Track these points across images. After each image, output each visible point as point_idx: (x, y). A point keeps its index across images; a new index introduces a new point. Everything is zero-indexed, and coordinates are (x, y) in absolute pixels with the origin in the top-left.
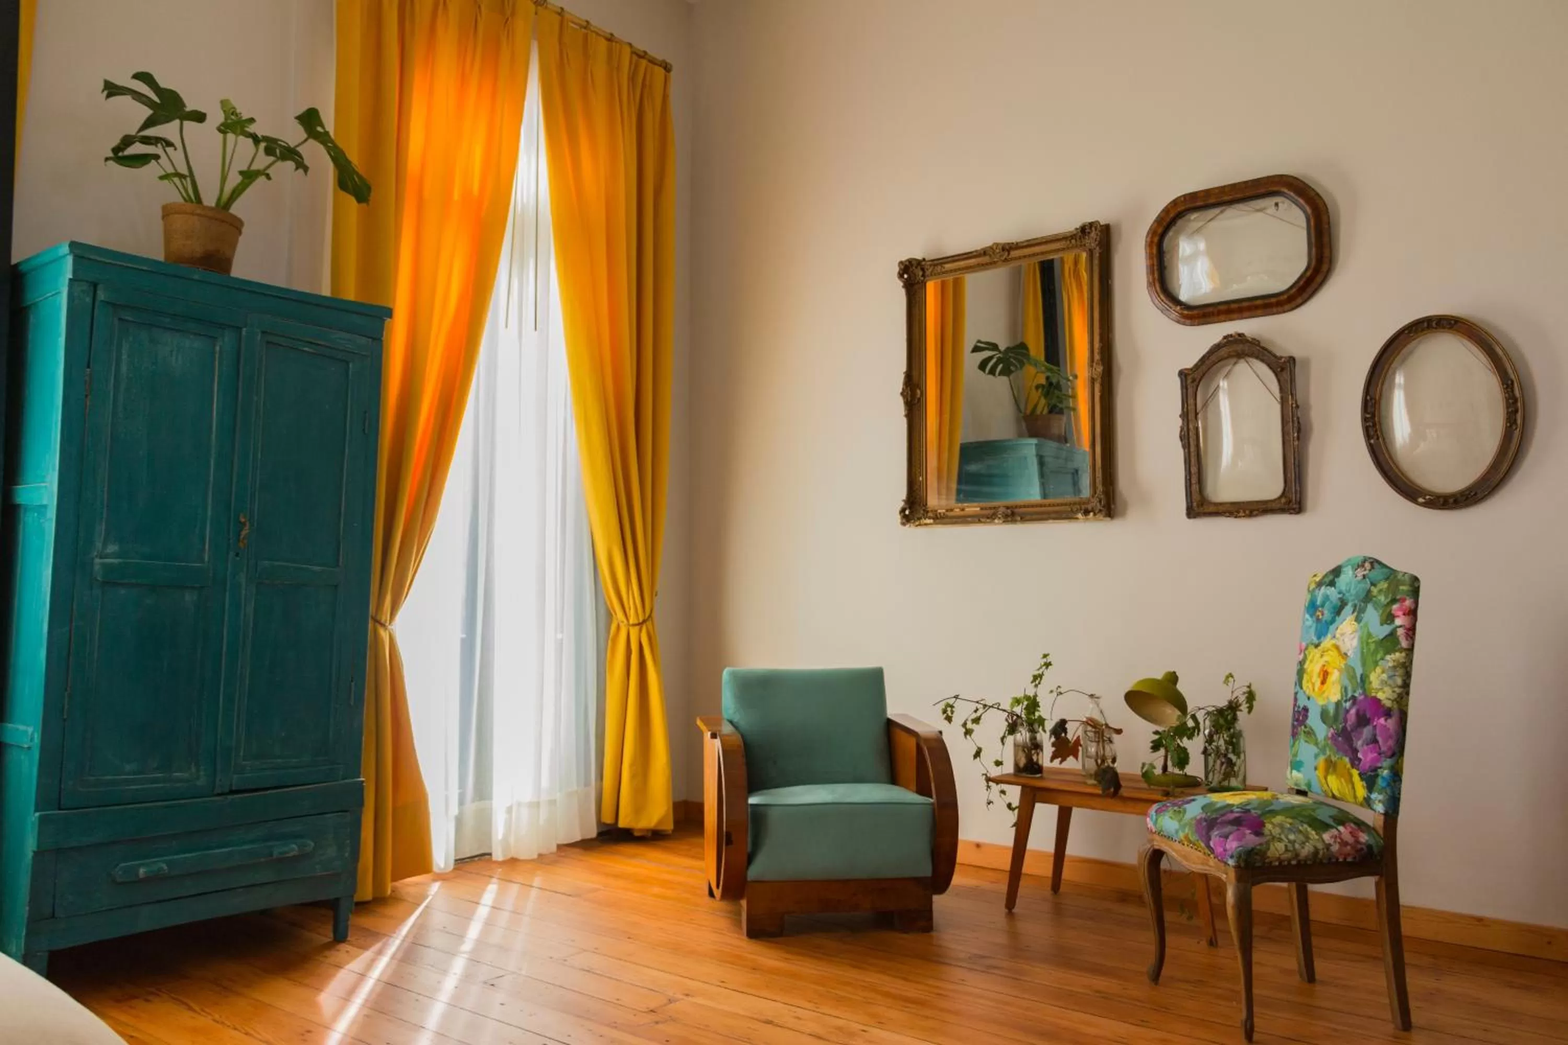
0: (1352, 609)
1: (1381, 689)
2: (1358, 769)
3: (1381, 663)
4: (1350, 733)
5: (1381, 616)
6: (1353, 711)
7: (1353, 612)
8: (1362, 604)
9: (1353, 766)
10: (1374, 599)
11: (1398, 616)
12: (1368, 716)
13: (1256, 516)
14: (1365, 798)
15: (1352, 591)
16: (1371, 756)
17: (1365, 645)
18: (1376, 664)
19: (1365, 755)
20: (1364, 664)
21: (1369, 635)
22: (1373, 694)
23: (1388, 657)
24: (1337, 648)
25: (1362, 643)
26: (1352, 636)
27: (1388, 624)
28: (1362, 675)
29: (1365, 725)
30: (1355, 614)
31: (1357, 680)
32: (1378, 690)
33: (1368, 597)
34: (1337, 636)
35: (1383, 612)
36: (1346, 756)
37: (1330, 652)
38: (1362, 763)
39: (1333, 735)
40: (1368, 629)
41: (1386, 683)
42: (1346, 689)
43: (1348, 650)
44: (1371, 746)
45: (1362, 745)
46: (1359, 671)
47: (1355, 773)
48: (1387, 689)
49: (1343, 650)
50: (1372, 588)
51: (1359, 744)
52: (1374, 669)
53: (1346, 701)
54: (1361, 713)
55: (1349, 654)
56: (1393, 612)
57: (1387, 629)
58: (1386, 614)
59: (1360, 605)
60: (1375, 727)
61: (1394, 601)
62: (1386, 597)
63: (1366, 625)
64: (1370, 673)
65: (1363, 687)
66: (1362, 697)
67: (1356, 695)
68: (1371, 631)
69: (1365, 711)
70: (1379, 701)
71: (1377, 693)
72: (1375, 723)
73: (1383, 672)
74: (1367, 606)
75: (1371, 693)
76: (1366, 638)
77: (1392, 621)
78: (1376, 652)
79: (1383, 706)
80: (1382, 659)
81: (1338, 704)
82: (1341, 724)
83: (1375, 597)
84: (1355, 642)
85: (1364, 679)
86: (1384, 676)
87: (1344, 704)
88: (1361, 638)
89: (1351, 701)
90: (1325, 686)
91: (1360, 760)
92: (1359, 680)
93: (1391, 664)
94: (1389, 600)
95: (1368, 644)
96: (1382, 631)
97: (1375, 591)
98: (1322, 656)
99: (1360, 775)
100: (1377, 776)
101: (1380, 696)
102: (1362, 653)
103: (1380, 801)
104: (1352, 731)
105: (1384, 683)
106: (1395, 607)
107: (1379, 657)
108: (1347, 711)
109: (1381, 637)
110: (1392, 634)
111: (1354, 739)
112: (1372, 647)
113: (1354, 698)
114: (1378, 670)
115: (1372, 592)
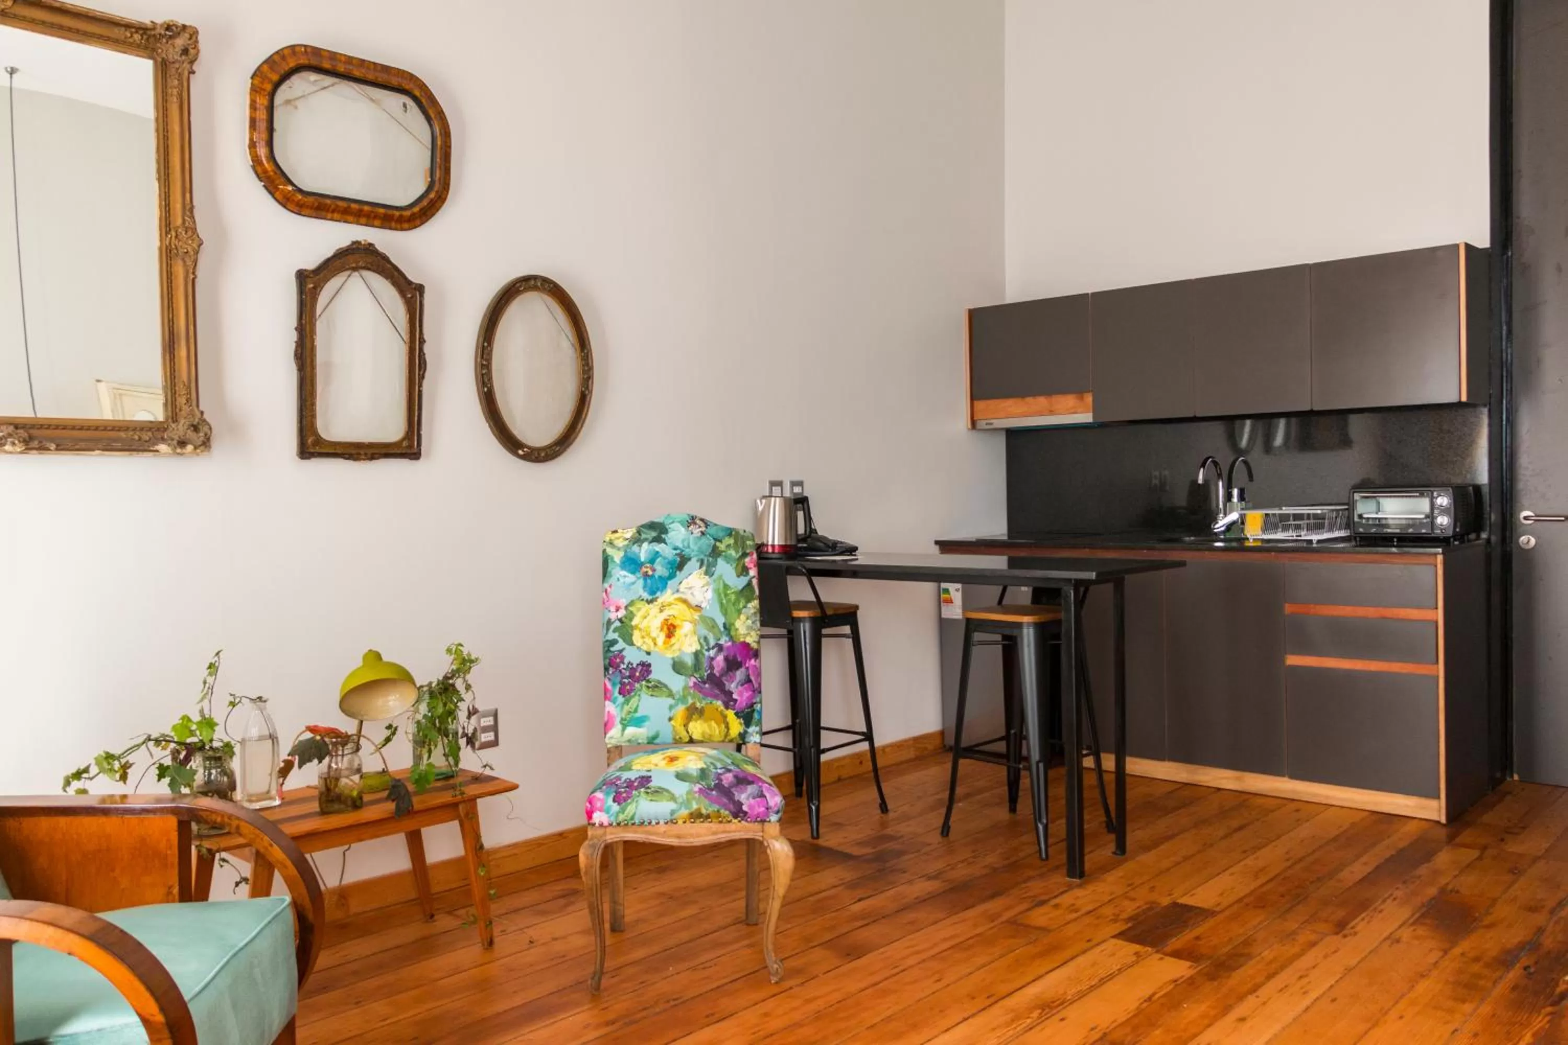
0: (698, 564)
1: (749, 634)
2: (734, 709)
3: (744, 610)
4: (719, 679)
5: (736, 568)
6: (720, 658)
7: (701, 567)
8: (711, 559)
9: (727, 707)
10: (724, 554)
11: (751, 568)
12: (739, 660)
13: (378, 458)
14: (740, 734)
15: (691, 546)
16: (746, 695)
17: (723, 596)
18: (739, 612)
19: (741, 694)
20: (725, 613)
21: (726, 587)
22: (742, 640)
23: (750, 605)
24: (685, 601)
25: (719, 595)
26: (705, 589)
27: (744, 576)
28: (725, 625)
29: (737, 669)
30: (704, 568)
31: (720, 629)
32: (746, 635)
33: (715, 553)
34: (682, 590)
35: (737, 565)
36: (718, 699)
37: (673, 606)
38: (738, 703)
39: (695, 683)
40: (724, 582)
41: (752, 627)
42: (706, 639)
43: (702, 602)
44: (746, 685)
45: (737, 687)
46: (720, 620)
47: (731, 714)
48: (753, 633)
49: (694, 602)
50: (718, 544)
51: (732, 686)
52: (739, 617)
53: (708, 650)
54: (731, 658)
55: (703, 606)
56: (746, 564)
57: (743, 581)
58: (740, 567)
59: (708, 560)
60: (747, 668)
61: (745, 555)
62: (737, 552)
63: (720, 577)
64: (735, 620)
65: (729, 635)
66: (730, 644)
67: (722, 642)
68: (727, 582)
69: (735, 656)
70: (748, 645)
71: (745, 638)
72: (747, 665)
73: (747, 619)
74: (716, 560)
75: (739, 639)
76: (723, 591)
77: (747, 573)
78: (737, 601)
79: (752, 649)
80: (745, 607)
81: (697, 655)
82: (706, 671)
83: (723, 552)
84: (709, 595)
85: (727, 628)
86: (749, 622)
87: (706, 653)
88: (716, 591)
89: (715, 649)
90: (673, 640)
91: (736, 701)
92: (722, 629)
93: (752, 611)
94: (740, 554)
95: (726, 595)
96: (739, 583)
97: (722, 546)
98: (661, 611)
99: (736, 714)
100: (753, 711)
101: (749, 640)
102: (722, 604)
103: (757, 733)
104: (722, 675)
105: (750, 628)
106: (747, 560)
107: (741, 606)
108: (712, 659)
109: (740, 588)
110: (749, 584)
111: (726, 682)
112: (733, 597)
113: (720, 648)
114: (743, 617)
115: (718, 547)
